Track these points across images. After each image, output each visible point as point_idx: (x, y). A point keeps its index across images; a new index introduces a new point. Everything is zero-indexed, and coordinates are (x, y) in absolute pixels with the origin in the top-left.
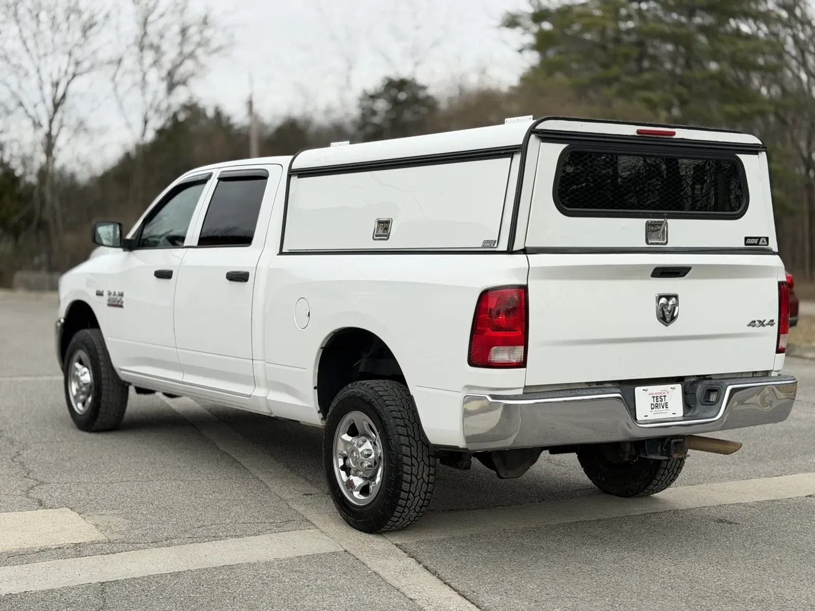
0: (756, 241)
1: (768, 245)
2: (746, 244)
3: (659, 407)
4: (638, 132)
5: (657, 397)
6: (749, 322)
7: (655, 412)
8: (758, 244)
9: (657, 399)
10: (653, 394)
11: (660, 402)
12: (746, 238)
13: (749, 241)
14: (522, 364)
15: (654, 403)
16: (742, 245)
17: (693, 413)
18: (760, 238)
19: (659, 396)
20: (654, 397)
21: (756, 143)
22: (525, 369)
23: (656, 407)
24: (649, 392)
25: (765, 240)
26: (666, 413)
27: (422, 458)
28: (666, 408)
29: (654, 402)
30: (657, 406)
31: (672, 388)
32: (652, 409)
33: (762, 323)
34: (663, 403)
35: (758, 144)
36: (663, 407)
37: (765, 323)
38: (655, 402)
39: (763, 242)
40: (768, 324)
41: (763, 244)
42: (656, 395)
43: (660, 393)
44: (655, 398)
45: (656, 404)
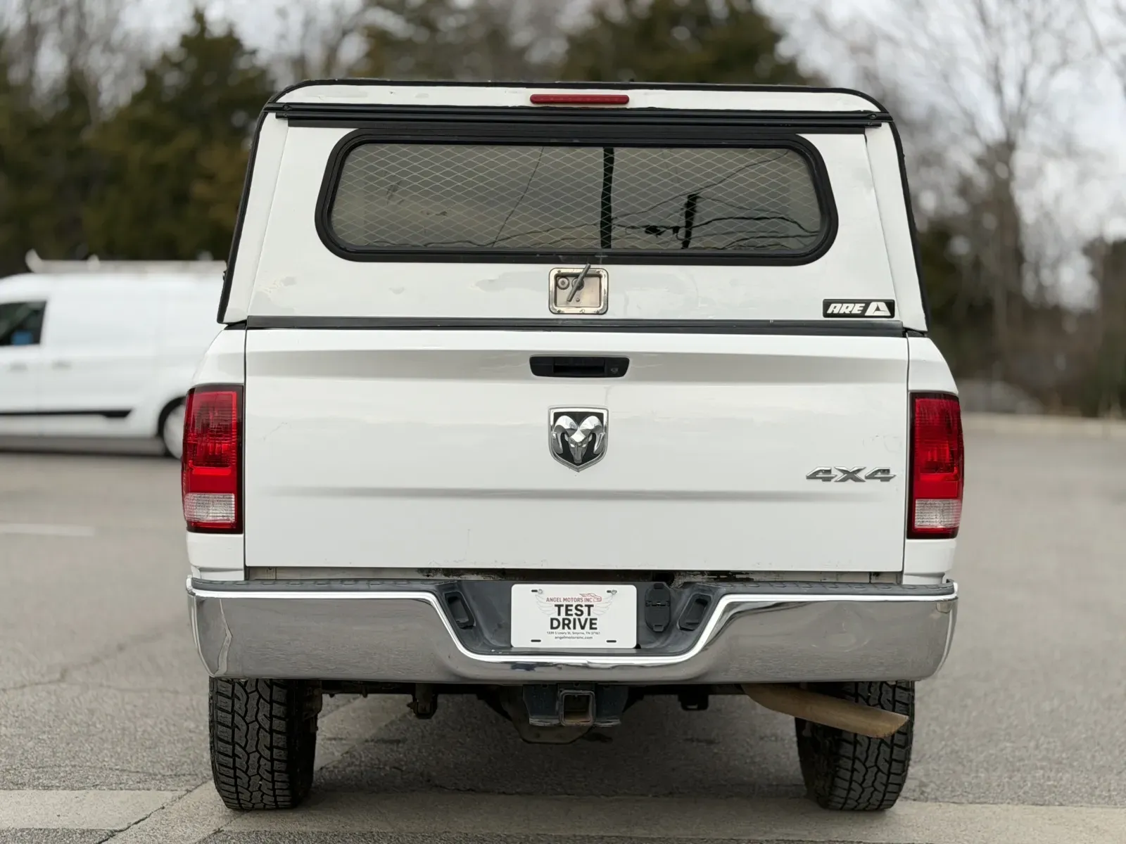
0: (857, 309)
1: (892, 315)
2: (826, 315)
3: (571, 626)
4: (534, 99)
5: (567, 606)
6: (810, 472)
7: (562, 636)
8: (862, 315)
9: (567, 610)
10: (557, 599)
11: (575, 616)
12: (827, 304)
13: (833, 309)
14: (237, 527)
15: (560, 619)
16: (819, 316)
17: (662, 643)
18: (867, 303)
19: (575, 604)
20: (559, 606)
21: (862, 109)
22: (242, 536)
23: (564, 624)
24: (545, 596)
25: (883, 306)
26: (591, 638)
27: (257, 685)
28: (591, 628)
29: (559, 614)
30: (568, 625)
31: (608, 592)
32: (552, 628)
33: (851, 476)
34: (583, 619)
35: (865, 112)
36: (583, 628)
37: (861, 475)
38: (563, 615)
39: (878, 309)
40: (871, 477)
41: (878, 313)
42: (565, 603)
43: (578, 600)
44: (563, 609)
45: (564, 620)
